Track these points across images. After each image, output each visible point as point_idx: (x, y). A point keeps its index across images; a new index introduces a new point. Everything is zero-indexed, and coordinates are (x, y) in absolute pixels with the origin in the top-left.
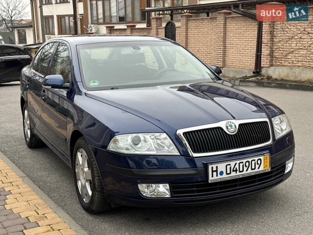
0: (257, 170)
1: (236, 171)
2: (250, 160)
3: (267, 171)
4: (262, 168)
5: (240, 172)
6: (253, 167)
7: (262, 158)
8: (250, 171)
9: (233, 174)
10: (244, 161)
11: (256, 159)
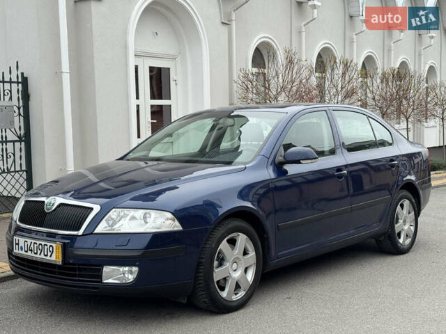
0: (48, 258)
1: (31, 250)
2: (43, 243)
3: (58, 263)
4: (53, 258)
5: (35, 253)
6: (46, 254)
7: (54, 245)
8: (42, 256)
9: (29, 253)
10: (38, 242)
11: (49, 244)
